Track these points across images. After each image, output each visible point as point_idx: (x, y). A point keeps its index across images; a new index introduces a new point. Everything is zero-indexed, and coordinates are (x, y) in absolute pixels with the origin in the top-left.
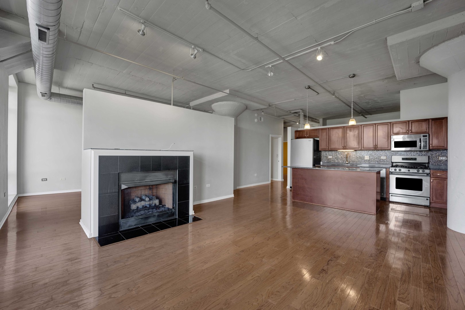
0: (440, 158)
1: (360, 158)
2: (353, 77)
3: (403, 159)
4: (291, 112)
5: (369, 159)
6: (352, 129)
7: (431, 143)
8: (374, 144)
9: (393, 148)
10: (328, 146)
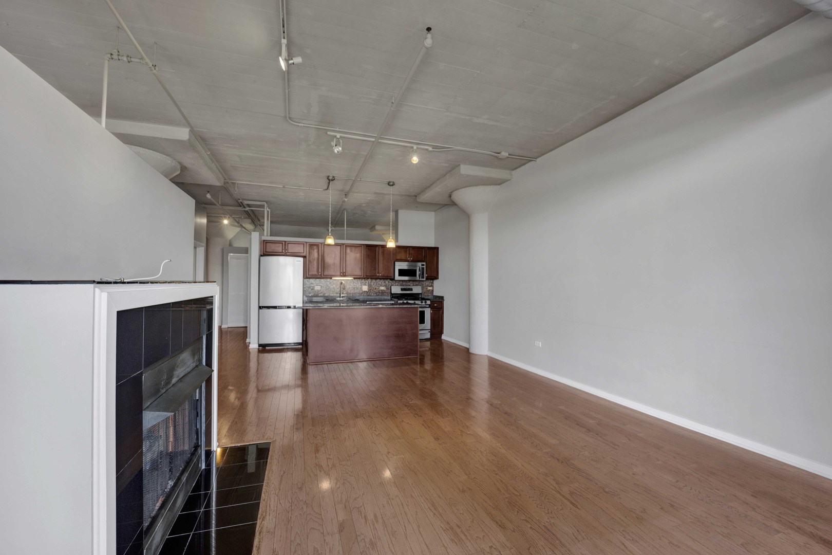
1: (358, 289)
2: (392, 185)
3: (402, 290)
5: (367, 290)
6: (354, 249)
9: (397, 277)
10: (320, 271)
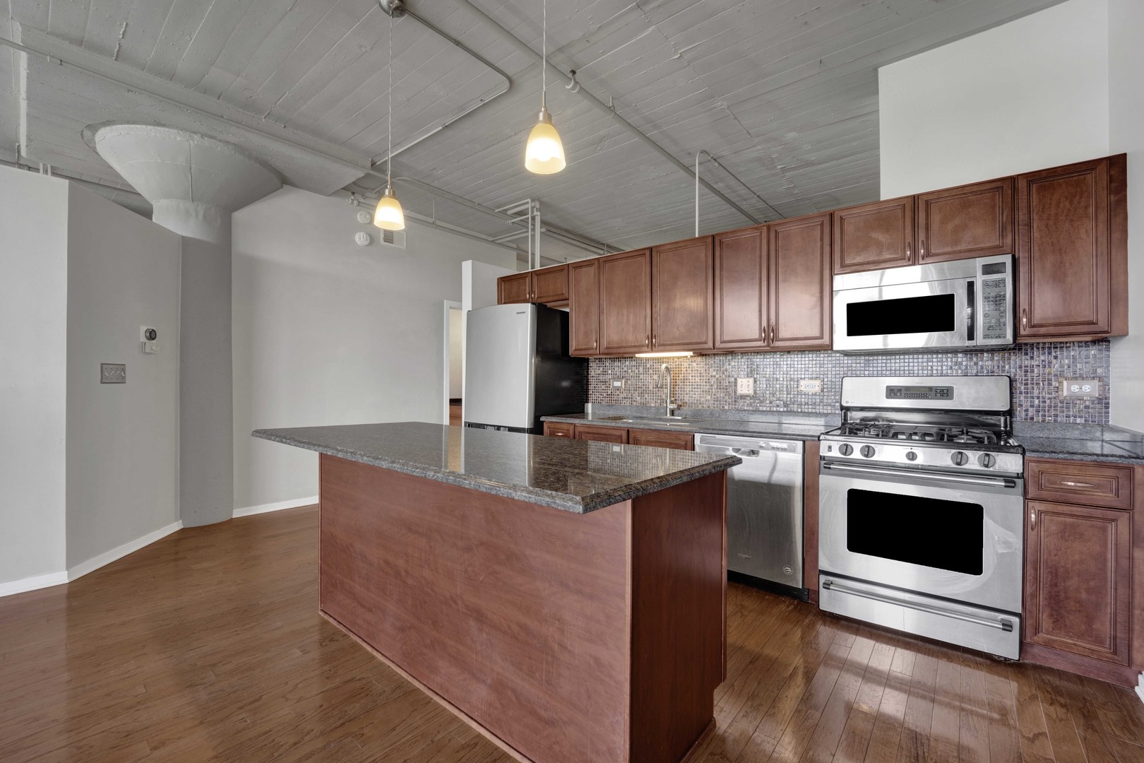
0: (1069, 389)
1: (723, 386)
3: (894, 391)
5: (751, 392)
7: (1023, 304)
8: (764, 324)
9: (845, 339)
10: (597, 337)
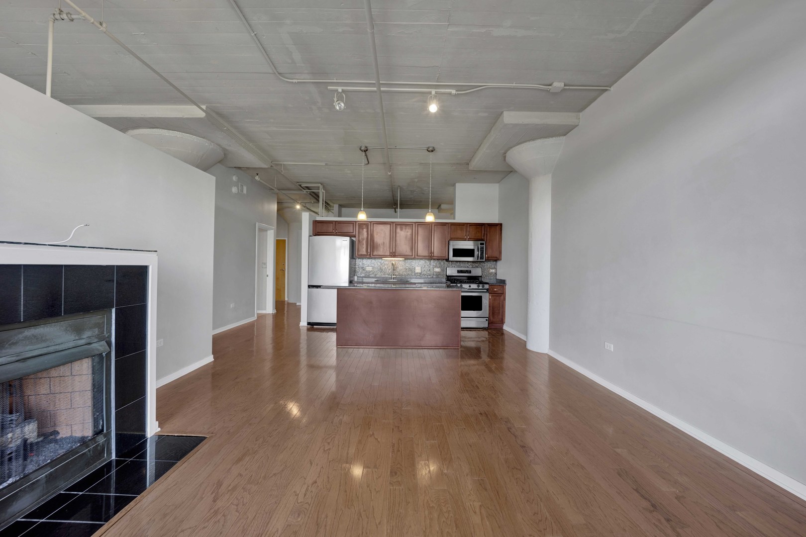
0: (491, 271)
1: (410, 270)
2: (432, 151)
3: (459, 272)
4: (300, 185)
5: (420, 271)
6: (404, 227)
9: (451, 258)
10: (369, 251)
